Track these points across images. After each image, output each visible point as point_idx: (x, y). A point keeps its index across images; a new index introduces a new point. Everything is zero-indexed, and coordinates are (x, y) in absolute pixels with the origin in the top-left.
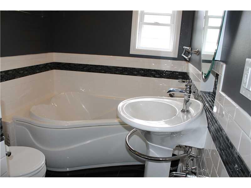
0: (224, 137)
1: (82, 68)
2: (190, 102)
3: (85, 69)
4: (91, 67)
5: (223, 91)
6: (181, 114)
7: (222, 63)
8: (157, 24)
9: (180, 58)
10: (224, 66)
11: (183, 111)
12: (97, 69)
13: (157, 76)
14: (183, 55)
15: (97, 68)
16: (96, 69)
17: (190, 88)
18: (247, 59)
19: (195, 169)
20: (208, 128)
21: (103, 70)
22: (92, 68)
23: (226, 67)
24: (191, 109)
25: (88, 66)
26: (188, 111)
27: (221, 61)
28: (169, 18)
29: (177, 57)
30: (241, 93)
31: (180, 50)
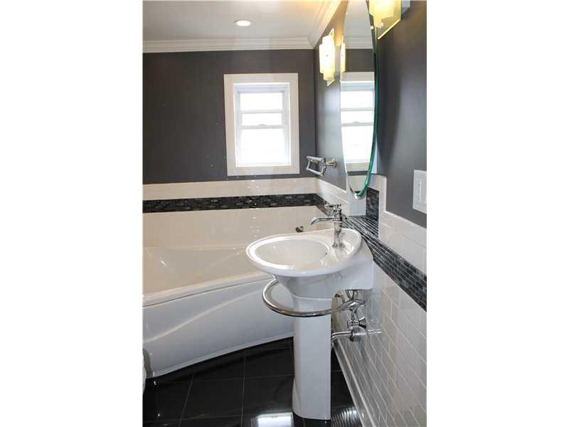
0: (402, 263)
1: (152, 208)
2: (342, 232)
3: (157, 207)
4: (167, 203)
5: (387, 210)
6: (333, 250)
7: (380, 177)
8: (262, 127)
9: (304, 173)
10: (385, 179)
11: (335, 246)
12: (179, 206)
13: (274, 204)
14: (307, 168)
15: (178, 204)
16: (177, 206)
17: (340, 214)
18: (415, 171)
19: (364, 320)
20: (373, 262)
21: (188, 206)
22: (168, 205)
23: (388, 182)
24: (345, 242)
25: (162, 203)
26: (341, 245)
27: (377, 174)
28: (279, 116)
29: (298, 173)
30: (414, 208)
31: (303, 161)
